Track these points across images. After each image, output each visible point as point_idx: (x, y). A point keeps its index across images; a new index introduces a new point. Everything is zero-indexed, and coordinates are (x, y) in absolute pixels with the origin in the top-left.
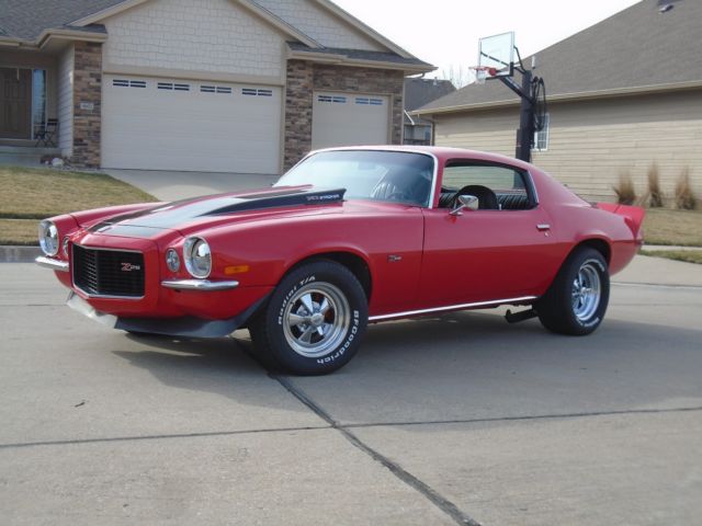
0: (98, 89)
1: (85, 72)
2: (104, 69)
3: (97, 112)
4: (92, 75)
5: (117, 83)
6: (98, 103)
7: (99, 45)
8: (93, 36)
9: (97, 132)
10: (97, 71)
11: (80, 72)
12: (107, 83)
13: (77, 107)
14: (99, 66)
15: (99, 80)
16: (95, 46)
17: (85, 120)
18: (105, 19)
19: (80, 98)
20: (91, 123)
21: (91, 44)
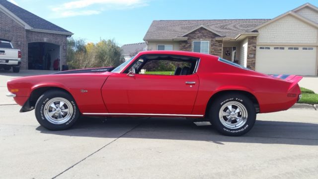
0: (255, 50)
1: (251, 46)
2: (257, 44)
3: (254, 57)
4: (253, 46)
5: (261, 48)
6: (255, 55)
7: (256, 37)
8: (254, 34)
9: (254, 63)
10: (255, 45)
11: (249, 46)
12: (258, 48)
13: (248, 56)
14: (255, 43)
15: (255, 48)
16: (254, 38)
17: (250, 60)
18: (258, 29)
19: (249, 54)
20: (252, 61)
21: (253, 37)
